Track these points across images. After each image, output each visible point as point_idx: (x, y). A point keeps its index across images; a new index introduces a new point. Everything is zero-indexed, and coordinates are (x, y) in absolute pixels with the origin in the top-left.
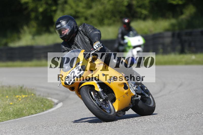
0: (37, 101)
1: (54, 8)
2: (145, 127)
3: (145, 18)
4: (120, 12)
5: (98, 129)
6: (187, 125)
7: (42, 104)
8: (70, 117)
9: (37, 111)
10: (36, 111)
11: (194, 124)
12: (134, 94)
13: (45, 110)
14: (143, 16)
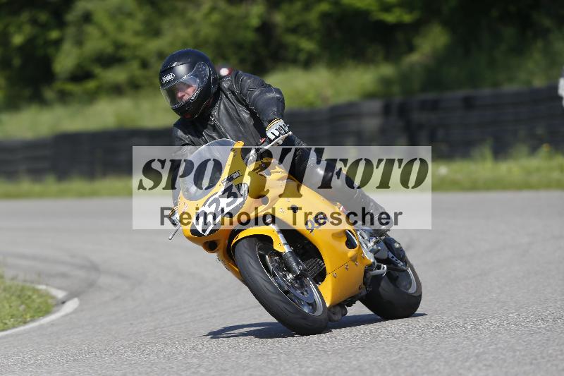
0: (8, 296)
1: (54, 35)
2: (308, 363)
3: (308, 63)
4: (239, 46)
5: (179, 372)
6: (426, 359)
7: (22, 303)
8: (99, 338)
9: (7, 321)
10: (6, 324)
11: (445, 355)
12: (372, 260)
13: (28, 319)
14: (302, 57)
